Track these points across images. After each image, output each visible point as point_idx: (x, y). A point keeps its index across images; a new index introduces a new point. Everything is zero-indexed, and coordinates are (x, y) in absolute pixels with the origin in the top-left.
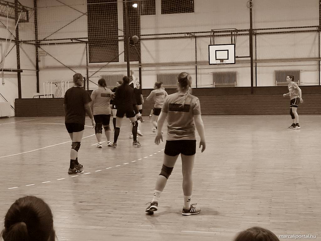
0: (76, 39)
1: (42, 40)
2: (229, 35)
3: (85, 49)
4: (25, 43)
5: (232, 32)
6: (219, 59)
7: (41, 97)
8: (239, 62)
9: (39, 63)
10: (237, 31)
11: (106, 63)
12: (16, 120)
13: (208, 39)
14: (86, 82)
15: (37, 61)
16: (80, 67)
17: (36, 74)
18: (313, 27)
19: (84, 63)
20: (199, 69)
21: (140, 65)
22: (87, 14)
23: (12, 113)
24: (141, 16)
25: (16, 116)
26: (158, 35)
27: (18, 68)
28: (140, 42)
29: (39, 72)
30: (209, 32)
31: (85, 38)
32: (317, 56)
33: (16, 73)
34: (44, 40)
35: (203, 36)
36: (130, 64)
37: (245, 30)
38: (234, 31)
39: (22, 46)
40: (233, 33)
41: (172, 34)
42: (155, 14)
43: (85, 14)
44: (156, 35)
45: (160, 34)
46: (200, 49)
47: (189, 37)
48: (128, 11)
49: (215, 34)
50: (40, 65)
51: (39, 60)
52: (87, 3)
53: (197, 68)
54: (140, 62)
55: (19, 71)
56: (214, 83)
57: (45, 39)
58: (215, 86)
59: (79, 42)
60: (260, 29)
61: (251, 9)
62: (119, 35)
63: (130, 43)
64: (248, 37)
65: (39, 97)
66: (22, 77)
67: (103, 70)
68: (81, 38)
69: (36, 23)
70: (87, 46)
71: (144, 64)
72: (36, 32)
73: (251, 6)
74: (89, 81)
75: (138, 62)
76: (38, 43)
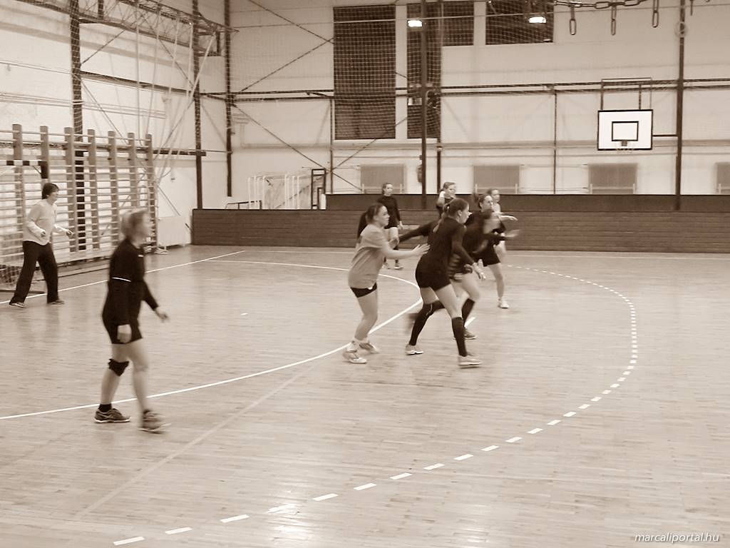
0: (315, 92)
1: (239, 93)
3: (328, 109)
4: (212, 97)
5: (640, 83)
6: (619, 140)
7: (243, 207)
9: (232, 137)
10: (652, 82)
11: (369, 141)
12: (193, 252)
14: (328, 177)
15: (229, 133)
16: (316, 147)
17: (226, 159)
20: (561, 156)
21: (440, 147)
22: (332, 41)
23: (186, 238)
24: (443, 48)
25: (193, 243)
27: (197, 148)
28: (439, 100)
29: (233, 156)
31: (328, 91)
33: (194, 157)
34: (243, 93)
35: (572, 91)
37: (668, 82)
38: (645, 83)
39: (205, 102)
40: (644, 86)
42: (472, 44)
43: (329, 41)
44: (475, 87)
47: (548, 93)
49: (605, 87)
50: (234, 141)
51: (232, 131)
52: (335, 19)
53: (557, 154)
54: (439, 141)
55: (199, 154)
56: (591, 185)
57: (245, 91)
58: (594, 191)
62: (397, 86)
63: (428, 103)
64: (673, 96)
65: (239, 207)
66: (204, 165)
67: (363, 153)
68: (325, 91)
69: (228, 56)
70: (331, 105)
71: (447, 145)
72: (228, 75)
73: (682, 33)
74: (334, 177)
75: (436, 139)
76: (233, 97)
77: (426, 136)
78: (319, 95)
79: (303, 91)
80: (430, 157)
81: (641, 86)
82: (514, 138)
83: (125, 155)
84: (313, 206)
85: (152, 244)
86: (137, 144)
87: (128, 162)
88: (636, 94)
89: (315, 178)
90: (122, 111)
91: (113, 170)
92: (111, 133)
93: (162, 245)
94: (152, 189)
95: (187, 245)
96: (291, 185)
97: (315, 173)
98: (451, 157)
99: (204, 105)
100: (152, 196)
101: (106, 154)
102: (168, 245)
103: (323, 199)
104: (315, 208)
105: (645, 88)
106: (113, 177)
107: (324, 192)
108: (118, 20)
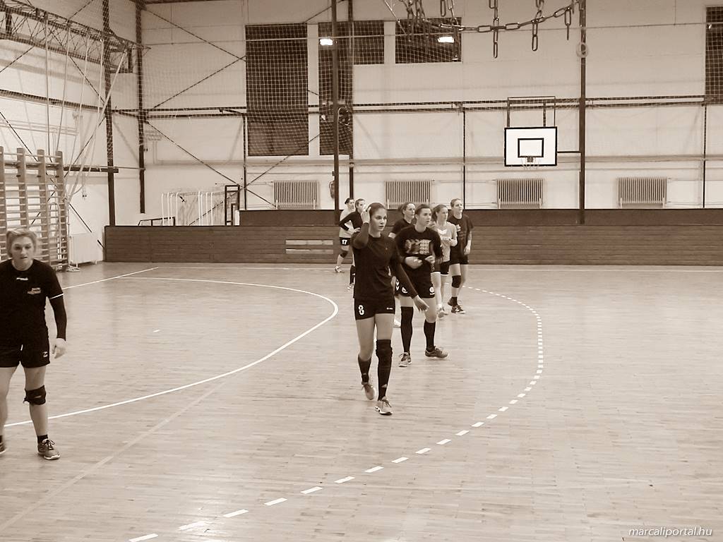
0: (228, 109)
1: (151, 110)
3: (241, 127)
4: (123, 114)
5: (544, 102)
6: (525, 157)
7: (156, 223)
9: (145, 154)
11: (282, 158)
12: (105, 269)
14: (242, 193)
15: (142, 150)
16: (230, 163)
17: (139, 176)
21: (353, 163)
22: (245, 59)
23: (98, 254)
24: (356, 67)
25: (106, 260)
27: (109, 165)
28: (352, 117)
29: (146, 173)
31: (241, 108)
32: (701, 152)
34: (155, 110)
35: (480, 108)
38: (549, 101)
39: (116, 118)
40: (547, 105)
42: (383, 63)
44: (386, 105)
49: (511, 105)
50: (147, 157)
51: (145, 148)
52: (247, 37)
53: (467, 170)
54: (351, 157)
55: (111, 171)
56: (499, 200)
57: (158, 108)
58: (501, 205)
61: (583, 60)
64: (575, 114)
65: (152, 223)
66: (116, 182)
67: (276, 170)
68: (238, 108)
69: (140, 73)
70: (244, 122)
71: (360, 161)
72: (140, 91)
73: (584, 53)
74: (248, 192)
75: (348, 156)
76: (145, 114)
77: (339, 152)
78: (231, 112)
79: (215, 108)
80: (341, 173)
81: (545, 104)
82: (424, 155)
83: (35, 172)
84: (226, 222)
85: (63, 262)
86: (47, 161)
87: (38, 179)
88: (541, 112)
89: (228, 194)
90: (31, 127)
91: (22, 187)
92: (19, 150)
93: (73, 263)
94: (62, 206)
95: (99, 263)
96: (204, 201)
97: (229, 189)
98: (362, 173)
99: (116, 122)
100: (63, 213)
101: (16, 171)
102: (81, 262)
103: (237, 214)
104: (228, 224)
105: (549, 107)
106: (23, 194)
107: (238, 209)
108: (26, 36)
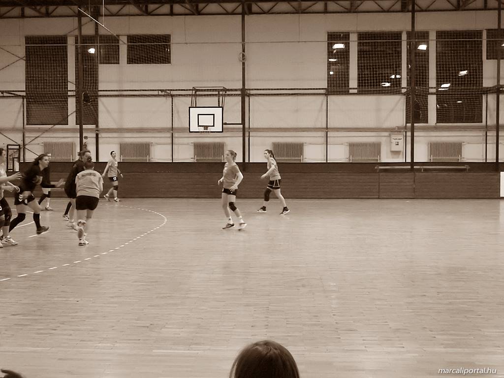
0: (8, 92)
2: (216, 95)
3: (21, 106)
5: (219, 91)
6: (202, 126)
8: (228, 130)
10: (225, 90)
11: (50, 126)
13: (188, 100)
14: (22, 150)
18: (320, 89)
19: (20, 124)
20: (176, 137)
21: (97, 131)
22: (25, 58)
24: (100, 65)
26: (122, 91)
28: (97, 99)
30: (190, 90)
31: (20, 91)
32: (325, 126)
35: (182, 95)
36: (83, 128)
37: (236, 90)
40: (221, 93)
41: (141, 90)
42: (119, 63)
43: (22, 59)
44: (120, 91)
45: (125, 90)
46: (178, 112)
47: (164, 96)
48: (83, 57)
52: (26, 43)
53: (174, 136)
54: (97, 126)
56: (196, 156)
58: (197, 160)
59: (12, 96)
60: (255, 89)
61: (244, 64)
62: (69, 89)
63: (84, 100)
64: (238, 100)
67: (46, 135)
70: (23, 102)
71: (102, 129)
73: (244, 59)
74: (26, 151)
78: (12, 94)
89: (10, 151)
98: (105, 137)
103: (17, 165)
104: (10, 171)
107: (19, 161)
